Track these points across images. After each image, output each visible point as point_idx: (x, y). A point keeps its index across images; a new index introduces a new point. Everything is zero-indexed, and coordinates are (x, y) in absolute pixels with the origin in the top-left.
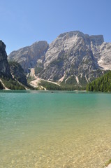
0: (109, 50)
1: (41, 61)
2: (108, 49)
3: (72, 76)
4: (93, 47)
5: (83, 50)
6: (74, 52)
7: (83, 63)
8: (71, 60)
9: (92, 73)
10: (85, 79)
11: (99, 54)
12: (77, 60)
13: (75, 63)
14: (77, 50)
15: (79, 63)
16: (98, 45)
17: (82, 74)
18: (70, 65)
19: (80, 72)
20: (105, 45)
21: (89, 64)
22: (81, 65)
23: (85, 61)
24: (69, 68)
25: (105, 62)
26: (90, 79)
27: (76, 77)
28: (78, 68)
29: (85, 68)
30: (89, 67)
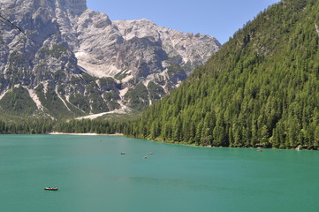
0: (101, 31)
2: (97, 26)
3: (17, 86)
4: (62, 16)
5: (44, 18)
6: (19, 20)
7: (48, 52)
8: (10, 40)
9: (73, 83)
10: (56, 99)
11: (77, 35)
12: (27, 44)
13: (22, 50)
14: (28, 15)
15: (35, 52)
16: (72, 13)
17: (46, 84)
18: (7, 54)
19: (41, 78)
20: (91, 15)
21: (64, 59)
22: (42, 57)
23: (50, 48)
24: (5, 62)
25: (94, 57)
26: (71, 98)
27: (31, 91)
28: (32, 65)
29: (53, 67)
30: (63, 65)
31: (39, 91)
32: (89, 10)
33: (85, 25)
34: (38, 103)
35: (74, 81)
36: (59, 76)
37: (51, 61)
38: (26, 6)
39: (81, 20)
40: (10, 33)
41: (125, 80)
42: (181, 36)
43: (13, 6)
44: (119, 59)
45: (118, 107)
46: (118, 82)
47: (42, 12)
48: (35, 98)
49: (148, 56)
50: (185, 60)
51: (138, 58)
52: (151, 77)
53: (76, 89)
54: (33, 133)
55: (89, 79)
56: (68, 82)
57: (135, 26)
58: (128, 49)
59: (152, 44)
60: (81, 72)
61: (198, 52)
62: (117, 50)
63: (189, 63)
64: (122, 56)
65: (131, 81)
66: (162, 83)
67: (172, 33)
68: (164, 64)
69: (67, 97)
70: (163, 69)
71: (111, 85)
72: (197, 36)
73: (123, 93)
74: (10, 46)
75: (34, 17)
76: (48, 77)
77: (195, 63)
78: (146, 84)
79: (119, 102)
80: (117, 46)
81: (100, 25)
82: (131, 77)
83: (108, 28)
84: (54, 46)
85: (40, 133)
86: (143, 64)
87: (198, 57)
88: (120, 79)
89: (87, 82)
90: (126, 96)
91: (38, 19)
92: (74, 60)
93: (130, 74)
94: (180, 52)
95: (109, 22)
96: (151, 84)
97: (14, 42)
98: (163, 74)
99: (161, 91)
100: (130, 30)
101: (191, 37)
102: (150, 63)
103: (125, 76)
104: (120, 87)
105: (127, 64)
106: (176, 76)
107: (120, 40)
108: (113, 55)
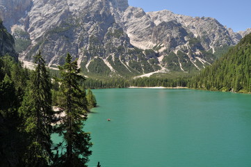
0: (139, 19)
1: (23, 28)
2: (137, 17)
3: (96, 57)
4: (114, 12)
5: (107, 13)
6: (92, 15)
7: (112, 35)
8: (88, 29)
9: (130, 54)
10: (121, 64)
11: (125, 23)
12: (99, 30)
13: (96, 34)
14: (98, 12)
15: (104, 35)
16: (120, 9)
17: (113, 55)
18: (88, 37)
19: (110, 52)
20: (132, 10)
21: (122, 38)
22: (108, 38)
23: (113, 32)
24: (87, 42)
25: (136, 37)
26: (130, 64)
27: (104, 60)
28: (103, 44)
29: (116, 44)
30: (122, 43)
31: (110, 60)
32: (130, 7)
33: (129, 17)
34: (111, 68)
35: (130, 52)
36: (121, 49)
37: (114, 40)
38: (95, 7)
39: (126, 13)
40: (87, 25)
41: (161, 51)
42: (191, 19)
43: (87, 7)
44: (154, 37)
45: (160, 68)
46: (156, 52)
47: (106, 9)
48: (108, 64)
49: (175, 34)
50: (196, 36)
51: (168, 35)
52: (179, 47)
53: (132, 58)
54: (120, 87)
55: (138, 51)
56: (127, 54)
57: (159, 15)
58: (159, 30)
59: (176, 26)
60: (133, 47)
61: (205, 30)
62: (152, 31)
63: (198, 37)
64: (156, 35)
65: (165, 51)
66: (186, 51)
67: (184, 18)
68: (186, 38)
69: (127, 63)
70: (185, 42)
71: (153, 54)
72: (203, 18)
73: (160, 59)
74: (89, 32)
75: (101, 13)
76: (114, 51)
77: (203, 37)
78: (176, 52)
79: (160, 65)
80: (151, 28)
81: (139, 16)
82: (165, 48)
83: (144, 17)
84: (115, 31)
85: (123, 87)
86: (173, 39)
87: (205, 32)
88: (157, 50)
89: (138, 53)
90: (163, 61)
91: (104, 14)
92: (128, 39)
93: (163, 46)
94: (191, 30)
95: (144, 13)
96: (179, 52)
97: (91, 30)
98: (186, 45)
99: (187, 57)
100: (156, 18)
101: (198, 19)
102: (177, 38)
103: (160, 48)
104: (158, 55)
105: (160, 40)
106: (195, 46)
107: (153, 24)
108: (149, 35)
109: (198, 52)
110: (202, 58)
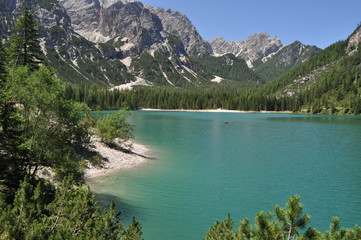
9: (77, 45)
17: (42, 43)
21: (57, 12)
26: (79, 62)
29: (46, 21)
30: (58, 20)
41: (124, 48)
46: (117, 49)
49: (147, 23)
51: (134, 24)
53: (82, 52)
56: (70, 44)
58: (114, 14)
62: (97, 15)
64: (108, 22)
65: (133, 50)
66: (167, 54)
68: (163, 34)
70: (163, 40)
72: (169, 11)
78: (152, 53)
80: (96, 10)
82: (131, 45)
88: (118, 46)
89: (89, 46)
93: (127, 42)
96: (156, 54)
98: (165, 44)
99: (169, 62)
103: (122, 44)
104: (121, 55)
106: (177, 48)
107: (98, 5)
108: (92, 20)
109: (183, 59)
110: (189, 67)
